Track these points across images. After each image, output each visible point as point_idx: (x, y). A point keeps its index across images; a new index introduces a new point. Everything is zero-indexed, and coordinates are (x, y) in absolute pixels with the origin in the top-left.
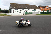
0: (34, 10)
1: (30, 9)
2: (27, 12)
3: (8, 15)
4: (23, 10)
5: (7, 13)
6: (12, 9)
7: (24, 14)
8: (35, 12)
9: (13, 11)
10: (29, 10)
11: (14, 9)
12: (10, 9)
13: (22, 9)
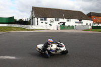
0: (78, 21)
1: (71, 20)
2: (64, 24)
3: (27, 30)
4: (58, 20)
5: (26, 26)
6: (36, 18)
7: (59, 28)
8: (81, 24)
9: (37, 21)
11: (39, 19)
12: (32, 18)
13: (54, 19)
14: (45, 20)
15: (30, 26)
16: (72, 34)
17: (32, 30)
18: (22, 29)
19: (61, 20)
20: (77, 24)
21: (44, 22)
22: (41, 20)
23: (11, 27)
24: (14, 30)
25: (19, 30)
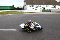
0: (53, 6)
1: (49, 6)
2: (44, 9)
4: (40, 6)
6: (27, 6)
8: (55, 8)
11: (29, 6)
14: (33, 6)
15: (24, 11)
16: (49, 15)
17: (25, 13)
18: (19, 13)
19: (42, 6)
20: (53, 9)
21: (32, 8)
22: (30, 6)
23: (13, 12)
24: (15, 13)
25: (17, 13)
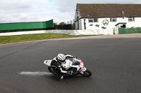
1: (136, 18)
2: (124, 26)
3: (71, 36)
4: (114, 21)
5: (69, 31)
6: (82, 20)
7: (117, 32)
9: (85, 24)
10: (130, 20)
11: (87, 20)
12: (78, 19)
14: (96, 21)
15: (75, 31)
17: (78, 36)
18: (65, 36)
19: (120, 20)
21: (94, 24)
22: (90, 21)
23: (50, 34)
24: (54, 38)
25: (60, 37)
